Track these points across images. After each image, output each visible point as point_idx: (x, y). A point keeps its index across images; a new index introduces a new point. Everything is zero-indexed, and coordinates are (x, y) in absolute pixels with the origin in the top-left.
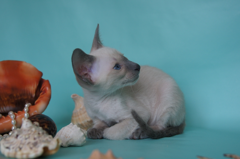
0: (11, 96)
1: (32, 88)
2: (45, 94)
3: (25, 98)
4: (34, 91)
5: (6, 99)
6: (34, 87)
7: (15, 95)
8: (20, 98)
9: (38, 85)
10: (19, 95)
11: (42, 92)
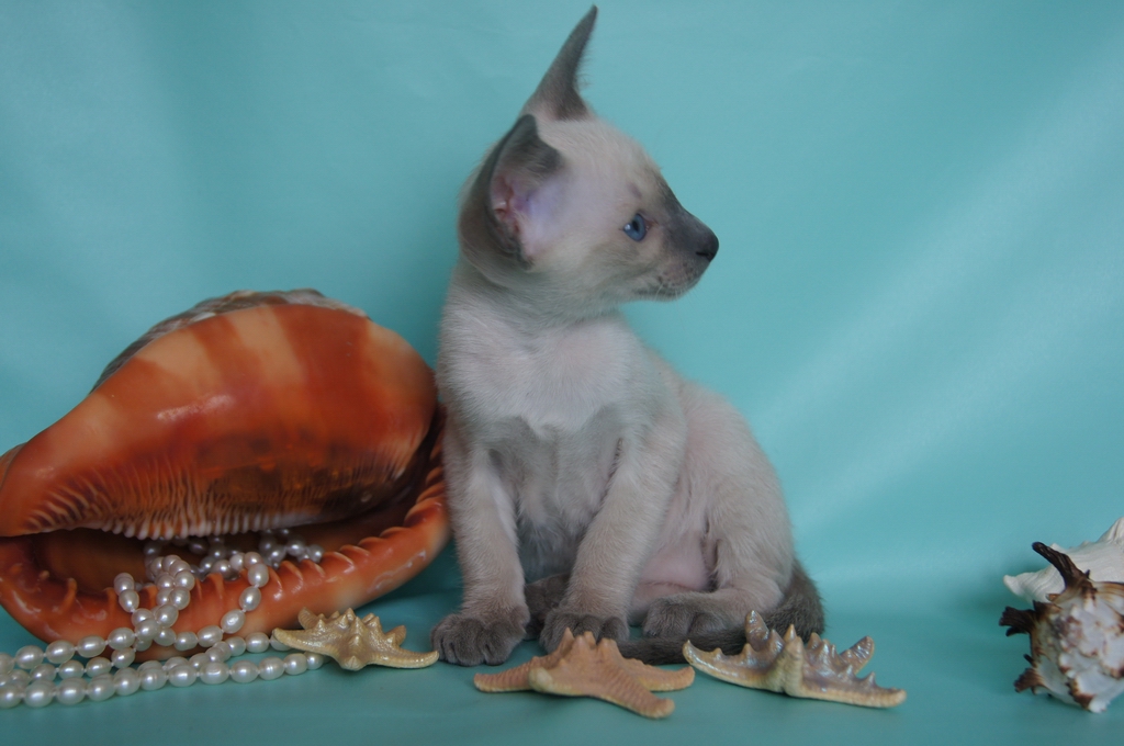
0: (321, 476)
1: (401, 448)
3: (368, 482)
4: (407, 459)
5: (298, 486)
6: (412, 442)
7: (335, 474)
8: (349, 484)
9: (425, 431)
10: (350, 473)
11: (436, 463)
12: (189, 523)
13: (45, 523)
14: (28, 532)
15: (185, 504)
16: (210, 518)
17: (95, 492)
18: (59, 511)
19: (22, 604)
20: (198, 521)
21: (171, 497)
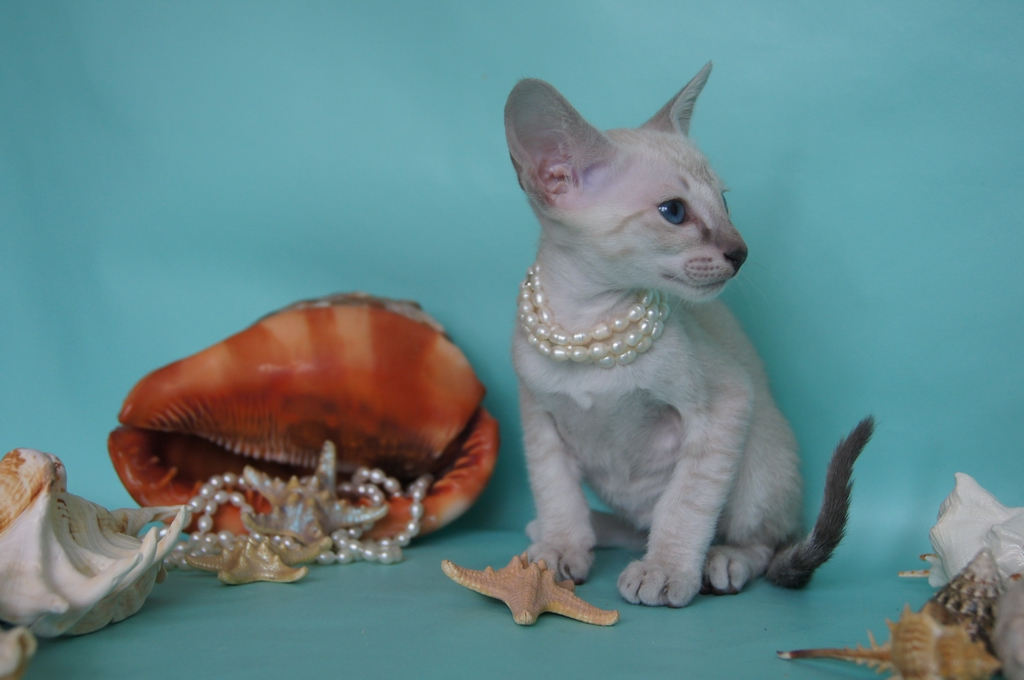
1: (441, 436)
2: (475, 468)
4: (443, 446)
9: (461, 429)
11: (464, 454)
12: (272, 450)
13: (163, 424)
14: (149, 427)
15: (269, 436)
16: (287, 451)
17: (202, 411)
18: (174, 418)
19: (129, 476)
20: (278, 451)
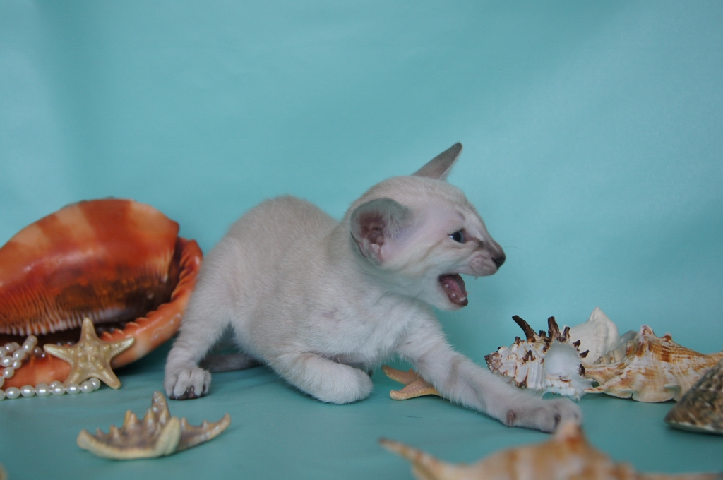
0: (116, 285)
1: (161, 263)
2: (193, 272)
3: (147, 285)
4: (167, 269)
5: (105, 292)
6: (165, 259)
7: (124, 282)
8: (135, 288)
9: (173, 252)
10: (133, 281)
12: (53, 323)
15: (46, 311)
16: (63, 318)
20: (57, 321)
21: (36, 308)
